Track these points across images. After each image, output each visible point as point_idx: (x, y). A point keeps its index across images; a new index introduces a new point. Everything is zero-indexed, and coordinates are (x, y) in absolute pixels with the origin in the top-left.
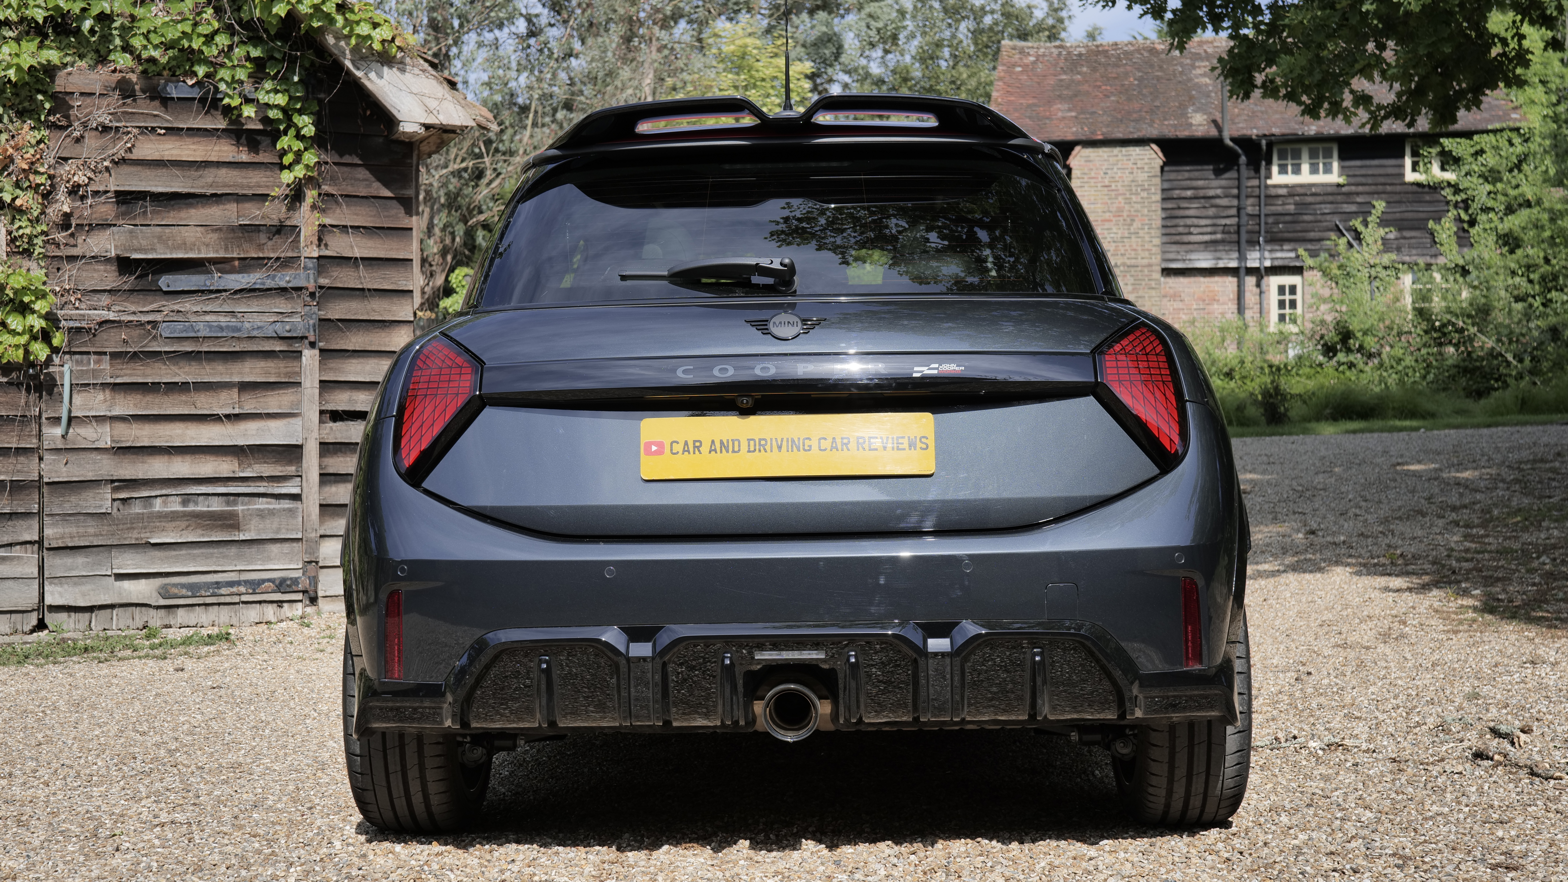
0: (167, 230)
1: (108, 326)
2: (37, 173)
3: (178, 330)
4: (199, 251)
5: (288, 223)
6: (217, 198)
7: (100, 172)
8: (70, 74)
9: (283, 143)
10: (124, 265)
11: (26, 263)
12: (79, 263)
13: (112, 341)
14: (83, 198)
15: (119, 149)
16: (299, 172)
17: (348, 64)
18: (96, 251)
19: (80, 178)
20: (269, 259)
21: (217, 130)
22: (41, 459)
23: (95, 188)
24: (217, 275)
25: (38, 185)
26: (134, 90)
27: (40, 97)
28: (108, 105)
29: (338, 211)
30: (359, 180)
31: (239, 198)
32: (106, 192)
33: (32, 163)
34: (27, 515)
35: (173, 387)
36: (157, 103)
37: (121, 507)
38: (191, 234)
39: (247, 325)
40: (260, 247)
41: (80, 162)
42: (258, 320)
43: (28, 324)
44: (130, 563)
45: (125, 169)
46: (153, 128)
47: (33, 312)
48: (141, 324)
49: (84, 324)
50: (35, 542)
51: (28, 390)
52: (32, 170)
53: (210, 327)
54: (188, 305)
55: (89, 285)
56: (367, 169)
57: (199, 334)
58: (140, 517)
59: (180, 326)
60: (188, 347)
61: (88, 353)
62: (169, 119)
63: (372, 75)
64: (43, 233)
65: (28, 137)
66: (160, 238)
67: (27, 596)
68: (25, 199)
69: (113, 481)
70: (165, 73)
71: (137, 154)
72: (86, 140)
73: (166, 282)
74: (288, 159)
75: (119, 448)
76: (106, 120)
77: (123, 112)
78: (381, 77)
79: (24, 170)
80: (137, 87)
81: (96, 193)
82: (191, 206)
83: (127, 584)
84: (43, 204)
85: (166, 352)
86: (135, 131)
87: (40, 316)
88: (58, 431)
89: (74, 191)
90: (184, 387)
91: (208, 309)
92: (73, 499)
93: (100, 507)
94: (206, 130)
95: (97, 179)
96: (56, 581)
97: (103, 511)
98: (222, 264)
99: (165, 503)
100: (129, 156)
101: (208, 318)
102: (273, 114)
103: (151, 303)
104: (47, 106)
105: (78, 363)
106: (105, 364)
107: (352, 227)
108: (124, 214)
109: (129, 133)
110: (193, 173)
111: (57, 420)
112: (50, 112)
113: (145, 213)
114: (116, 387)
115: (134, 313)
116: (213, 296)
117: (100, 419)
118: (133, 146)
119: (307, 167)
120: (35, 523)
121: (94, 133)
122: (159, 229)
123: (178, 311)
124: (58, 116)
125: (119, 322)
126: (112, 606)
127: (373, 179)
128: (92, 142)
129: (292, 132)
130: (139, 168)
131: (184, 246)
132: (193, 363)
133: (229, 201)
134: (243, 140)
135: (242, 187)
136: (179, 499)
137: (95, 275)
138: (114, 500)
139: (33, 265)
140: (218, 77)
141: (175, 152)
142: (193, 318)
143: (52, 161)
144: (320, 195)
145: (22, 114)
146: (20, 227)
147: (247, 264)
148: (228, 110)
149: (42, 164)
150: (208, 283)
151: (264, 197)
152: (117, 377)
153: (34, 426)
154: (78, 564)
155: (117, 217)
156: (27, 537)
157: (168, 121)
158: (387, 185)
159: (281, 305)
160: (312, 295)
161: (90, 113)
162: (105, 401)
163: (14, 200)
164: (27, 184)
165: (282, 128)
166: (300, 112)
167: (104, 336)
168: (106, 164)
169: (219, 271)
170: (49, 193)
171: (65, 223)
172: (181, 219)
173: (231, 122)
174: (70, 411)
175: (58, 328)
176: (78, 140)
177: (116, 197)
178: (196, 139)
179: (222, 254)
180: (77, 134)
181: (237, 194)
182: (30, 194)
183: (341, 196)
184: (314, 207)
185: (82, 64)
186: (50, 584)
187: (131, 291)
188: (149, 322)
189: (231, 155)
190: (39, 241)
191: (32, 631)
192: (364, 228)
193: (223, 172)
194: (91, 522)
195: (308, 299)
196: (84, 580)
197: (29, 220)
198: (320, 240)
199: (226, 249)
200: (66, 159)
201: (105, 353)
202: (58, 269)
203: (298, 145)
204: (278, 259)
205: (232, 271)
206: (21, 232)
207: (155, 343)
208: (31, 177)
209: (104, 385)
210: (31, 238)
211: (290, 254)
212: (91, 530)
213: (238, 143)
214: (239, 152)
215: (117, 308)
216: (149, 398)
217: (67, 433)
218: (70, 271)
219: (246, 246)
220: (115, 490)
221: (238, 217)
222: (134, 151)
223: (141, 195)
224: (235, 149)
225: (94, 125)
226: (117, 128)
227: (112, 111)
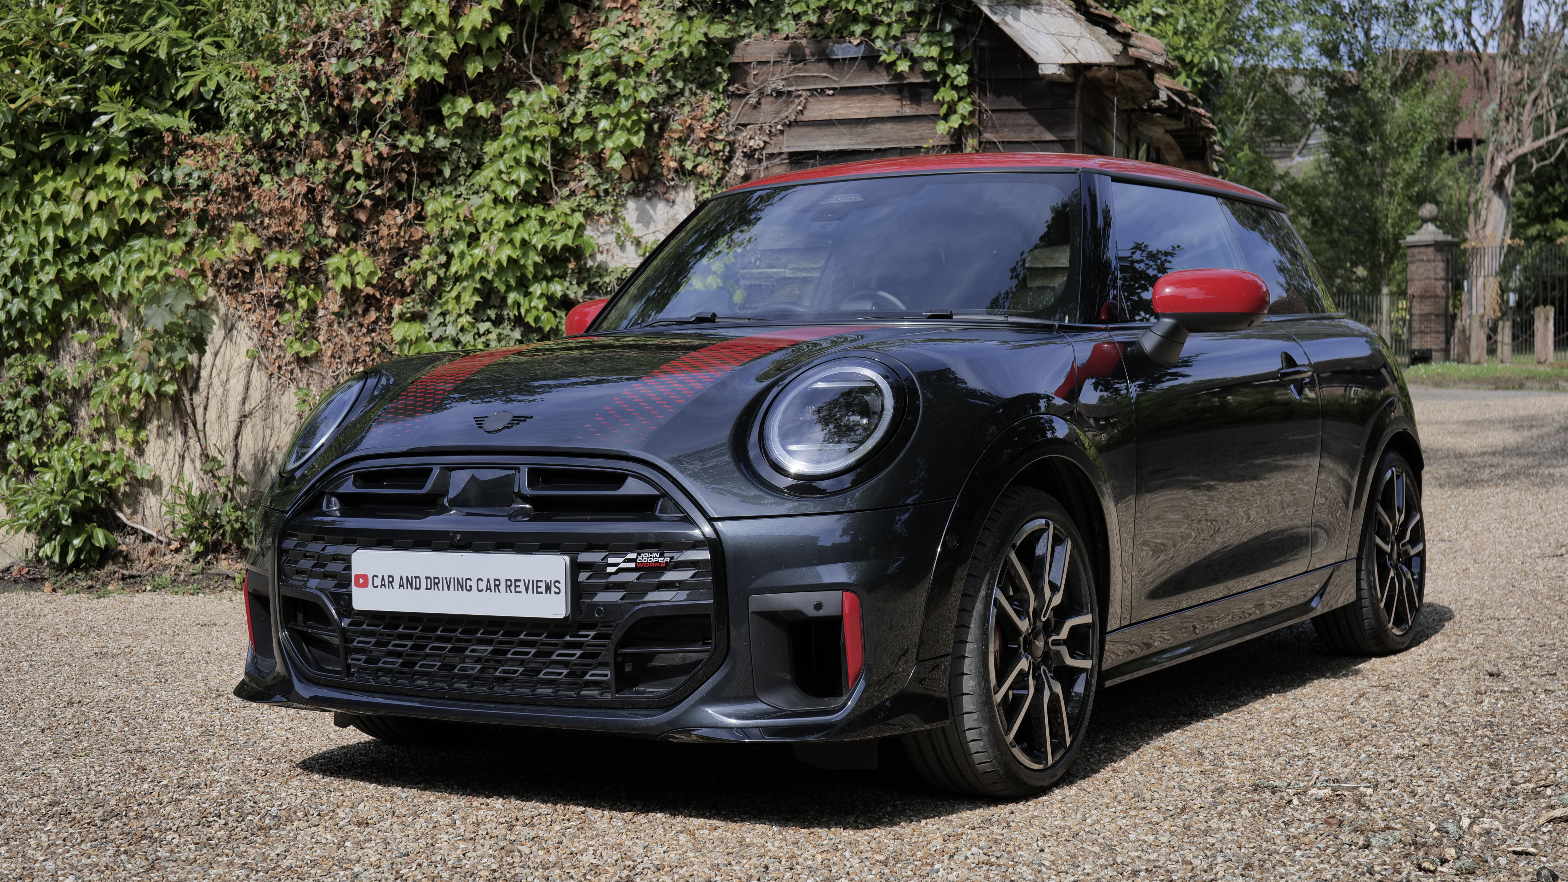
2: (716, 140)
6: (882, 153)
7: (774, 136)
8: (747, 45)
9: (940, 94)
14: (760, 161)
15: (790, 112)
16: (955, 122)
17: (986, 10)
19: (756, 142)
21: (884, 86)
23: (770, 151)
25: (718, 152)
26: (804, 55)
27: (719, 69)
28: (782, 71)
30: (1021, 125)
32: (780, 154)
33: (711, 132)
36: (824, 65)
41: (758, 127)
45: (797, 131)
46: (822, 90)
52: (711, 136)
56: (1031, 114)
62: (837, 80)
63: (1009, 20)
65: (708, 108)
68: (706, 166)
70: (833, 35)
71: (809, 115)
72: (764, 106)
74: (944, 110)
76: (780, 86)
77: (795, 77)
78: (1017, 20)
79: (704, 139)
80: (807, 51)
81: (771, 156)
84: (724, 169)
86: (806, 94)
89: (749, 156)
94: (870, 87)
95: (771, 142)
100: (801, 118)
102: (929, 66)
104: (725, 77)
109: (800, 96)
110: (859, 129)
112: (731, 82)
118: (804, 108)
119: (962, 116)
121: (770, 99)
124: (736, 85)
127: (1036, 123)
128: (767, 107)
129: (947, 83)
130: (810, 129)
133: (893, 155)
134: (907, 94)
135: (907, 140)
140: (874, 36)
141: (843, 111)
143: (731, 129)
144: (980, 143)
145: (703, 86)
146: (703, 192)
148: (886, 66)
149: (721, 132)
151: (917, 150)
158: (1050, 128)
161: (766, 80)
163: (695, 167)
164: (708, 151)
166: (955, 62)
168: (779, 127)
170: (728, 158)
173: (891, 78)
177: (789, 158)
178: (862, 97)
180: (754, 101)
181: (900, 148)
182: (710, 160)
183: (1003, 142)
185: (759, 34)
189: (895, 109)
193: (888, 127)
200: (744, 126)
203: (953, 96)
206: (705, 196)
208: (711, 145)
213: (902, 98)
214: (902, 106)
222: (805, 112)
223: (811, 155)
224: (898, 103)
225: (769, 92)
226: (789, 93)
227: (785, 76)
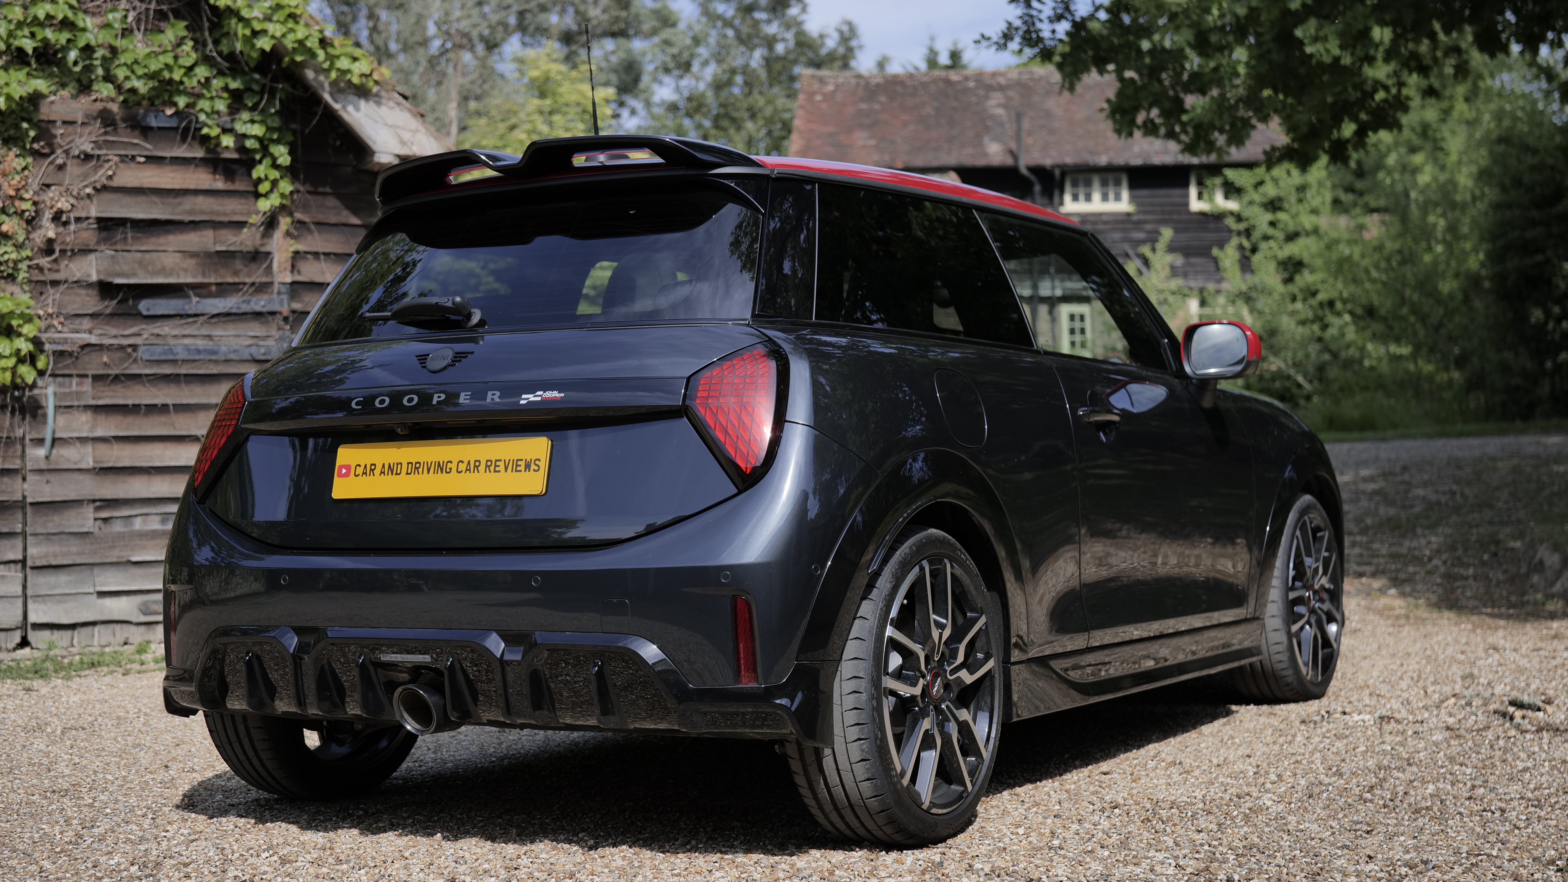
0: (147, 256)
1: (90, 349)
2: (22, 199)
3: (157, 353)
4: (178, 276)
5: (263, 249)
6: (194, 225)
7: (82, 199)
8: (52, 102)
9: (259, 171)
10: (106, 289)
11: (11, 288)
12: (62, 288)
13: (95, 364)
14: (66, 224)
15: (100, 176)
16: (275, 200)
17: (327, 97)
18: (78, 276)
19: (63, 204)
20: (244, 284)
21: (194, 158)
22: (24, 479)
23: (78, 215)
24: (195, 299)
25: (23, 211)
26: (114, 120)
27: (25, 125)
28: (90, 133)
29: (309, 238)
30: (329, 208)
31: (216, 225)
32: (87, 218)
33: (18, 190)
34: (11, 535)
35: (152, 409)
36: (137, 132)
37: (103, 526)
38: (169, 260)
39: (224, 349)
40: (236, 273)
41: (63, 189)
42: (235, 343)
43: (15, 347)
44: (112, 581)
45: (106, 196)
46: (133, 157)
47: (20, 335)
48: (122, 348)
49: (66, 348)
50: (20, 561)
51: (13, 412)
52: (18, 196)
53: (189, 350)
54: (166, 329)
55: (72, 309)
56: (337, 198)
57: (178, 357)
58: (120, 536)
59: (159, 349)
60: (167, 370)
61: (70, 376)
62: (149, 148)
63: (350, 108)
64: (29, 258)
65: (14, 164)
66: (140, 263)
67: (11, 615)
68: (11, 225)
69: (94, 501)
70: (145, 103)
71: (117, 182)
72: (69, 168)
73: (145, 306)
74: (264, 187)
75: (101, 469)
76: (88, 148)
77: (104, 141)
78: (357, 109)
79: (11, 197)
80: (118, 117)
81: (78, 220)
82: (169, 232)
83: (109, 602)
84: (28, 230)
85: (146, 375)
86: (116, 159)
87: (28, 339)
88: (42, 452)
89: (57, 217)
90: (163, 409)
91: (187, 332)
92: (56, 518)
93: (83, 526)
94: (184, 159)
95: (79, 206)
96: (40, 599)
97: (85, 530)
98: (200, 289)
99: (145, 522)
100: (110, 183)
101: (186, 341)
102: (250, 144)
103: (132, 326)
104: (32, 134)
105: (61, 385)
106: (87, 386)
107: (324, 254)
108: (105, 240)
109: (109, 161)
110: (171, 200)
111: (40, 442)
112: (35, 140)
113: (125, 239)
114: (97, 409)
115: (115, 337)
116: (191, 320)
117: (83, 440)
118: (114, 173)
119: (283, 196)
120: (18, 542)
121: (76, 161)
122: (139, 255)
123: (158, 335)
124: (42, 143)
125: (101, 345)
126: (94, 624)
127: (342, 207)
128: (73, 169)
129: (267, 161)
130: (120, 195)
131: (163, 271)
132: (172, 385)
133: (206, 228)
134: (220, 169)
135: (218, 213)
136: (158, 518)
137: (78, 299)
138: (96, 519)
139: (16, 289)
140: (198, 108)
141: (154, 180)
142: (172, 342)
143: (36, 188)
144: (292, 222)
145: (8, 142)
147: (224, 289)
148: (205, 140)
149: (27, 191)
150: (187, 307)
151: (241, 225)
152: (99, 398)
153: (19, 447)
154: (61, 582)
155: (98, 243)
156: (11, 557)
157: (147, 149)
158: (355, 212)
159: (256, 329)
160: (286, 319)
161: (73, 141)
162: (87, 422)
164: (13, 210)
165: (258, 157)
166: (277, 142)
167: (86, 359)
168: (88, 191)
169: (196, 295)
170: (33, 218)
171: (48, 248)
172: (160, 245)
173: (208, 151)
174: (54, 432)
175: (42, 351)
176: (61, 167)
177: (97, 223)
178: (175, 168)
179: (199, 279)
180: (60, 161)
181: (213, 221)
182: (15, 220)
183: (313, 223)
184: (288, 234)
185: (65, 93)
186: (34, 602)
187: (112, 315)
188: (130, 346)
189: (208, 183)
190: (23, 266)
191: (15, 649)
192: (335, 254)
193: (200, 199)
194: (74, 541)
195: (282, 323)
196: (66, 598)
197: (14, 245)
198: (293, 266)
199: (204, 275)
200: (48, 186)
201: (86, 376)
202: (41, 293)
203: (274, 174)
204: (253, 284)
205: (210, 295)
206: (6, 257)
207: (134, 366)
208: (17, 203)
209: (87, 407)
210: (16, 262)
211: (264, 279)
212: (74, 549)
213: (214, 172)
214: (215, 180)
215: (99, 332)
216: (130, 419)
217: (50, 453)
218: (53, 295)
219: (222, 271)
220: (97, 509)
221: (215, 243)
222: (115, 178)
223: (121, 222)
224: (210, 176)
225: (77, 153)
226: (99, 156)
227: (94, 139)
